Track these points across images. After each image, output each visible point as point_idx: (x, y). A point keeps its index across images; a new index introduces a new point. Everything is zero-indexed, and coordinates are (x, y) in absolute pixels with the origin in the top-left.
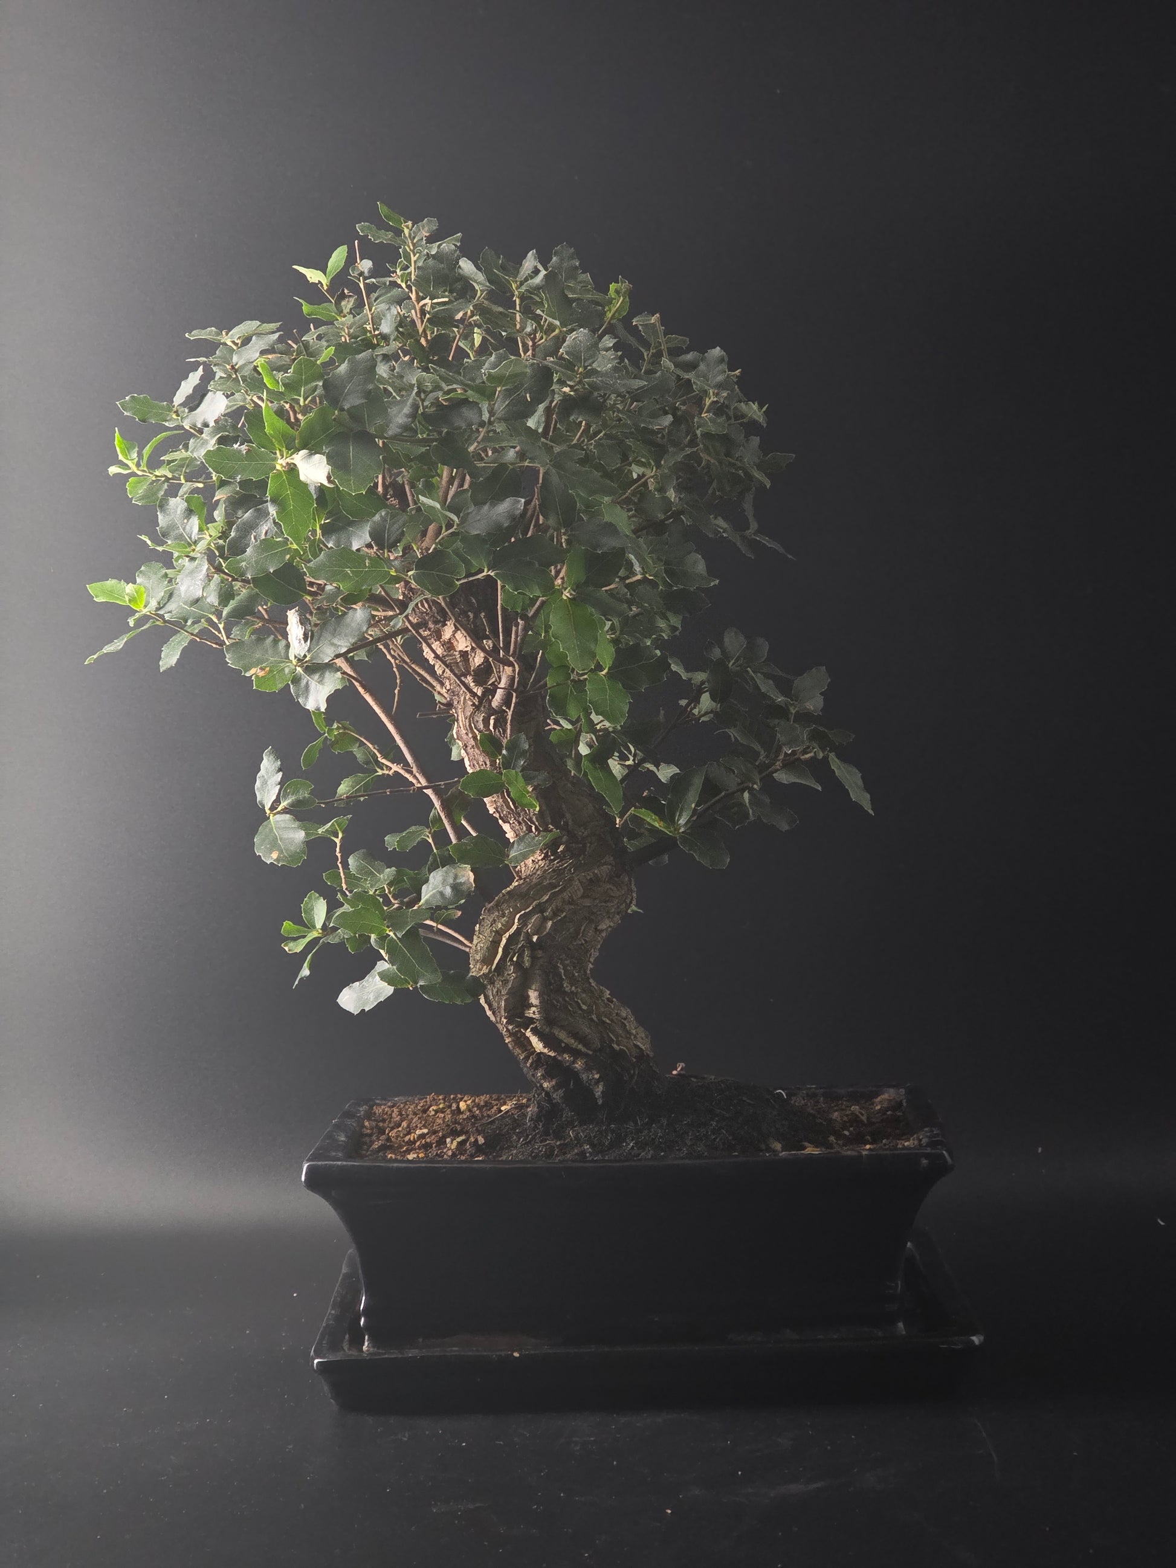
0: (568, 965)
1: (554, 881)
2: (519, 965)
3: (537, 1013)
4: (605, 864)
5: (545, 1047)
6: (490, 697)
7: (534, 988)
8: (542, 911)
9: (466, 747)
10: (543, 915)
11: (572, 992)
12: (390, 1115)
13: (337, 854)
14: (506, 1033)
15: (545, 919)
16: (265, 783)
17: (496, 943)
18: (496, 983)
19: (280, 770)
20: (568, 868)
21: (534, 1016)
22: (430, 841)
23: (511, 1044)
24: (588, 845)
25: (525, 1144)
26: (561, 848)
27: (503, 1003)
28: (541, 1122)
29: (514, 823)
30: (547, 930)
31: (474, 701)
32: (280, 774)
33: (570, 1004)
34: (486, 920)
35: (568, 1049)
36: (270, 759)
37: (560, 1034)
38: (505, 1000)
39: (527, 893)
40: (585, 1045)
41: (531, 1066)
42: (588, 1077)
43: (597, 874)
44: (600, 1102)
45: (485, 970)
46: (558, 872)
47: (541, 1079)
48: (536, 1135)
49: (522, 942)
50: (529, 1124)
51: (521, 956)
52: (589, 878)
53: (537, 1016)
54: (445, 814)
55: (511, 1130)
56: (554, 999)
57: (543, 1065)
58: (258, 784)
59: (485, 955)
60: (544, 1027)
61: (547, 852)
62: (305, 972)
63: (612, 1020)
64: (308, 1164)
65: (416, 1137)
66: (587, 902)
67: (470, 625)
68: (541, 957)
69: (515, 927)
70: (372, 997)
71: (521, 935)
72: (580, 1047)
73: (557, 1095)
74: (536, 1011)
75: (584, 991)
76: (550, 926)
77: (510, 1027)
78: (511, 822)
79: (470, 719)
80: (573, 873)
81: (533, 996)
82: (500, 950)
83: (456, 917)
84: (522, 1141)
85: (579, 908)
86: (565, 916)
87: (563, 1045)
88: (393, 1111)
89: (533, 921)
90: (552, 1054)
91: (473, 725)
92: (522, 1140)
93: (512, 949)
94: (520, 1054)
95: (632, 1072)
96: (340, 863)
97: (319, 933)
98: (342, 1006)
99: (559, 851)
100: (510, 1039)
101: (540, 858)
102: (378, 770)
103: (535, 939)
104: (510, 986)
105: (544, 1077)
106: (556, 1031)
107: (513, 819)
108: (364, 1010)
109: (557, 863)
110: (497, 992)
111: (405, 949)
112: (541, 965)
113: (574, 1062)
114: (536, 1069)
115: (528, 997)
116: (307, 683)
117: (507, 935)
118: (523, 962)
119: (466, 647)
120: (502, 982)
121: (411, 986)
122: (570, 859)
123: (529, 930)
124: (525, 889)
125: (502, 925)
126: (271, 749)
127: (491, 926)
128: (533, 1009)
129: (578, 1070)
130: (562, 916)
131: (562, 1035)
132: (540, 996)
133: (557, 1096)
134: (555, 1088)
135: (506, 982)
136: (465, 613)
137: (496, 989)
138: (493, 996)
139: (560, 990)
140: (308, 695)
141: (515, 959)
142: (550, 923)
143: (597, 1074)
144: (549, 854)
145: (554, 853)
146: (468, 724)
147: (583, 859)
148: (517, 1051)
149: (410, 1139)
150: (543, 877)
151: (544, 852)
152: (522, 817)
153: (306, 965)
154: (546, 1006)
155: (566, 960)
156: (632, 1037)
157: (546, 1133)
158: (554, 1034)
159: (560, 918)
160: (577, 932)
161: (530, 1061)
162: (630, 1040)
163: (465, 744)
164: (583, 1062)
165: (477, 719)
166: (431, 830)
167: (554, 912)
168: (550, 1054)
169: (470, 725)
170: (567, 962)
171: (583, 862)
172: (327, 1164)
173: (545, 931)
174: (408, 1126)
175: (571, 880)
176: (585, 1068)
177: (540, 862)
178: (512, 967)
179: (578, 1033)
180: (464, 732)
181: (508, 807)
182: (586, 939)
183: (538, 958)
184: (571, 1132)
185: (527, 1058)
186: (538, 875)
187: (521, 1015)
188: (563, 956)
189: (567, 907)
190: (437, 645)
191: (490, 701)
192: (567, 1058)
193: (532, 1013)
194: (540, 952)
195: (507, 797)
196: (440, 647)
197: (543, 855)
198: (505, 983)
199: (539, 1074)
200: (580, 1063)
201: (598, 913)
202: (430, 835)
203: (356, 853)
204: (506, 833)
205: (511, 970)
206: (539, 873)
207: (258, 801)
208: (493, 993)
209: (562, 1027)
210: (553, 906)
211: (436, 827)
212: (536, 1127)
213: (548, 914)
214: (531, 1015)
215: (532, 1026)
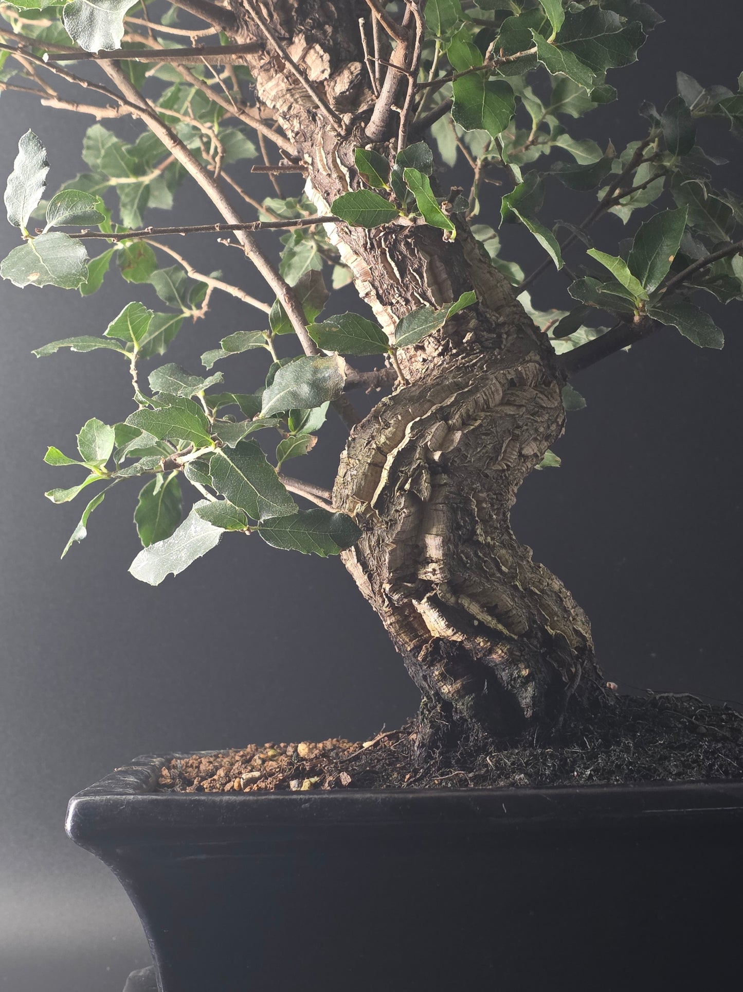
0: (484, 500)
1: (460, 379)
2: (413, 497)
3: (438, 572)
4: (530, 361)
5: (448, 626)
6: (363, 124)
7: (434, 532)
8: (446, 419)
9: (328, 194)
10: (447, 424)
11: (488, 545)
12: (196, 767)
13: (131, 371)
14: (387, 609)
15: (451, 430)
16: (20, 187)
17: (376, 466)
18: (376, 528)
19: (46, 164)
20: (479, 364)
21: (433, 578)
22: (270, 348)
23: (395, 628)
24: (505, 336)
25: (414, 781)
26: (468, 336)
27: (387, 557)
28: (438, 748)
29: (398, 302)
30: (455, 444)
31: (339, 130)
32: (46, 170)
33: (485, 562)
34: (357, 441)
35: (483, 630)
36: (30, 148)
37: (472, 607)
38: (391, 553)
39: (422, 395)
40: (505, 625)
41: (424, 660)
42: (512, 675)
43: (520, 373)
44: (529, 714)
45: (360, 508)
46: (464, 370)
47: (438, 681)
48: (429, 769)
49: (419, 461)
50: (418, 753)
51: (416, 482)
52: (509, 377)
53: (437, 578)
54: (292, 306)
55: (388, 765)
56: (462, 552)
57: (442, 658)
58: (9, 192)
59: (360, 484)
60: (449, 595)
61: (448, 343)
62: (81, 532)
63: (542, 591)
64: (79, 800)
65: (242, 783)
66: (510, 410)
67: (329, 41)
68: (445, 484)
69: (406, 440)
70: (183, 555)
71: (415, 450)
72: (500, 627)
73: (463, 704)
74: (437, 568)
75: (503, 545)
76: (459, 438)
77: (396, 597)
78: (394, 301)
79: (333, 153)
80: (486, 371)
81: (434, 546)
82: (385, 475)
83: (309, 449)
84: (409, 779)
85: (499, 415)
86: (480, 425)
87: (476, 623)
88: (201, 762)
89: (433, 430)
90: (458, 638)
91: (338, 161)
92: (408, 777)
93: (402, 472)
94: (406, 643)
95: (573, 670)
96: (136, 382)
97: (103, 473)
98: (136, 577)
99: (464, 341)
100: (393, 619)
101: (436, 354)
102: (185, 309)
103: (437, 456)
104: (399, 529)
105: (443, 677)
106: (465, 602)
107: (397, 295)
108: (173, 574)
109: (462, 358)
110: (378, 541)
111: (239, 472)
112: (447, 497)
113: (490, 651)
114: (431, 664)
115: (425, 547)
116: (92, 14)
117: (395, 451)
118: (420, 491)
119: (323, 72)
120: (387, 523)
121: (248, 530)
122: (481, 352)
123: (429, 443)
124: (418, 392)
125: (387, 438)
126: (31, 133)
127: (367, 444)
128: (433, 566)
129: (496, 665)
130: (476, 424)
131: (474, 609)
132: (445, 543)
133: (462, 707)
134: (460, 694)
135: (392, 523)
136: (319, 26)
137: (376, 537)
138: (370, 548)
139: (471, 539)
140: (93, 30)
141: (407, 487)
142: (458, 435)
143: (526, 668)
144: (451, 345)
145: (458, 344)
146: (330, 161)
147: (499, 354)
148: (404, 638)
149: (233, 786)
150: (441, 377)
151: (443, 343)
152: (411, 292)
153: (81, 523)
154: (451, 560)
155: (481, 491)
156: (571, 619)
157: (446, 764)
158: (463, 607)
159: (472, 427)
160: (497, 450)
161: (422, 653)
162: (568, 622)
163: (326, 191)
164: (505, 650)
165: (345, 151)
166: (271, 332)
167: (463, 420)
168: (454, 638)
169: (334, 161)
170: (484, 495)
171: (499, 357)
172: (110, 799)
173: (451, 445)
174: (227, 775)
175: (484, 379)
176: (507, 660)
177: (435, 359)
178: (403, 499)
179: (496, 606)
180: (325, 173)
181: (391, 275)
182: (509, 464)
183: (441, 486)
184: (488, 758)
185: (417, 649)
186: (434, 376)
187: (413, 577)
188: (477, 485)
189: (483, 414)
190: (279, 78)
191: (363, 130)
192: (482, 644)
193: (432, 573)
194: (444, 476)
195: (389, 260)
196: (283, 81)
197: (440, 348)
198: (391, 525)
199: (437, 673)
200: (500, 652)
201: (525, 427)
202: (269, 341)
203: (159, 369)
204: (383, 328)
205: (400, 504)
206: (435, 373)
207: (8, 216)
208: (370, 546)
209: (473, 597)
210: (463, 410)
211: (278, 329)
212: (429, 757)
213: (454, 421)
214: (430, 577)
215: (428, 595)
